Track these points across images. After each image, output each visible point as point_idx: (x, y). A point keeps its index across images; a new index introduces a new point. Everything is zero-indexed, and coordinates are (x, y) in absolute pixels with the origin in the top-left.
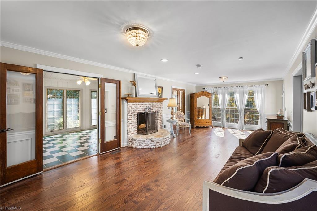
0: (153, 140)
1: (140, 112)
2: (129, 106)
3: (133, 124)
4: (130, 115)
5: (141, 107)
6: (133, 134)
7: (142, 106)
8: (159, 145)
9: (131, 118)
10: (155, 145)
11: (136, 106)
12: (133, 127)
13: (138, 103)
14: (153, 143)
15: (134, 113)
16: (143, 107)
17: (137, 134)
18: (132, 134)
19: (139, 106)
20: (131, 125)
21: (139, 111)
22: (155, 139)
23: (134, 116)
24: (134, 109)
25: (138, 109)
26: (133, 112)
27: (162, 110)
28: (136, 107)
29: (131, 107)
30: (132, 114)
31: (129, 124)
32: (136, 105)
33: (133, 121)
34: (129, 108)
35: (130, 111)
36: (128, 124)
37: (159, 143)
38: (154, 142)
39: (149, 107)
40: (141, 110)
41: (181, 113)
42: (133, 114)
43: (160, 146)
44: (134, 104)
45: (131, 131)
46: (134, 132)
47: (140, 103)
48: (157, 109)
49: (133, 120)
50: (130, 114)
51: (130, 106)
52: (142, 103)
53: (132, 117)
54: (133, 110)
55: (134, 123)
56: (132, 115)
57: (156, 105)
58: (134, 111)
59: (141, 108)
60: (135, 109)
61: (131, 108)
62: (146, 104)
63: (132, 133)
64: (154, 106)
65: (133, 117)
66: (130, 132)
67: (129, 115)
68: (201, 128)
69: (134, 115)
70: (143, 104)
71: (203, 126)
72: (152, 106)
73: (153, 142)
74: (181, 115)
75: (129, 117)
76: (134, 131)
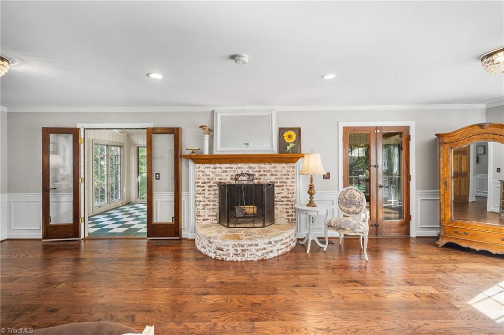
0: (211, 241)
1: (222, 181)
2: (197, 170)
3: (207, 202)
4: (201, 187)
5: (226, 172)
6: (207, 220)
7: (228, 170)
8: (223, 255)
9: (203, 192)
10: (215, 253)
11: (213, 170)
12: (207, 208)
13: (217, 165)
14: (211, 247)
15: (210, 183)
16: (232, 173)
17: (216, 222)
18: (204, 220)
19: (220, 170)
20: (204, 203)
21: (221, 179)
22: (215, 241)
23: (210, 189)
24: (209, 175)
25: (219, 175)
26: (206, 181)
27: (294, 180)
28: (213, 173)
29: (203, 172)
30: (204, 185)
31: (198, 201)
32: (215, 168)
33: (207, 198)
34: (198, 173)
35: (199, 179)
36: (196, 201)
37: (222, 250)
38: (214, 246)
39: (251, 172)
40: (228, 179)
41: (357, 194)
42: (206, 186)
43: (224, 257)
44: (210, 167)
45: (201, 214)
46: (211, 218)
47: (224, 166)
48: (276, 179)
49: (207, 195)
50: (200, 184)
51: (200, 170)
52: (228, 165)
53: (204, 190)
54: (206, 177)
55: (209, 201)
56: (203, 187)
57: (273, 170)
58: (208, 179)
59: (226, 174)
60: (212, 175)
61: (201, 174)
62: (240, 168)
63: (203, 218)
64: (264, 171)
65: (206, 190)
66: (200, 216)
67: (198, 186)
68: (468, 250)
69: (210, 186)
70: (232, 168)
71: (484, 248)
72: (260, 171)
73: (210, 244)
74: (355, 197)
75: (197, 189)
76: (210, 216)
